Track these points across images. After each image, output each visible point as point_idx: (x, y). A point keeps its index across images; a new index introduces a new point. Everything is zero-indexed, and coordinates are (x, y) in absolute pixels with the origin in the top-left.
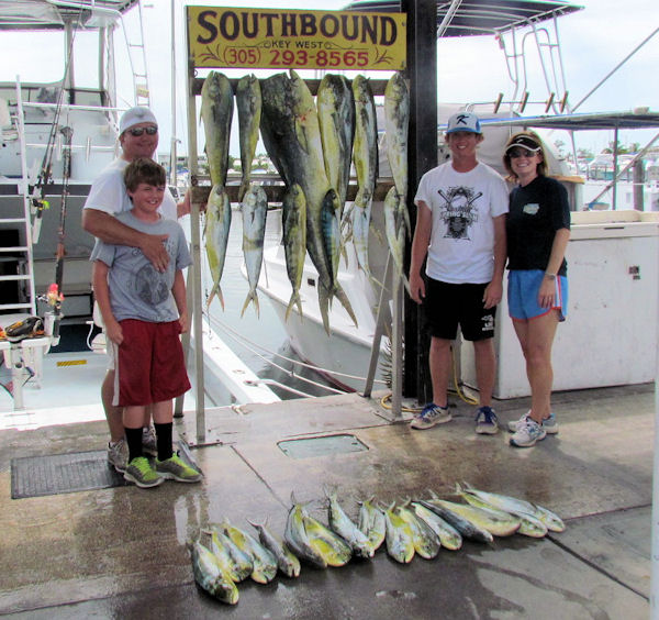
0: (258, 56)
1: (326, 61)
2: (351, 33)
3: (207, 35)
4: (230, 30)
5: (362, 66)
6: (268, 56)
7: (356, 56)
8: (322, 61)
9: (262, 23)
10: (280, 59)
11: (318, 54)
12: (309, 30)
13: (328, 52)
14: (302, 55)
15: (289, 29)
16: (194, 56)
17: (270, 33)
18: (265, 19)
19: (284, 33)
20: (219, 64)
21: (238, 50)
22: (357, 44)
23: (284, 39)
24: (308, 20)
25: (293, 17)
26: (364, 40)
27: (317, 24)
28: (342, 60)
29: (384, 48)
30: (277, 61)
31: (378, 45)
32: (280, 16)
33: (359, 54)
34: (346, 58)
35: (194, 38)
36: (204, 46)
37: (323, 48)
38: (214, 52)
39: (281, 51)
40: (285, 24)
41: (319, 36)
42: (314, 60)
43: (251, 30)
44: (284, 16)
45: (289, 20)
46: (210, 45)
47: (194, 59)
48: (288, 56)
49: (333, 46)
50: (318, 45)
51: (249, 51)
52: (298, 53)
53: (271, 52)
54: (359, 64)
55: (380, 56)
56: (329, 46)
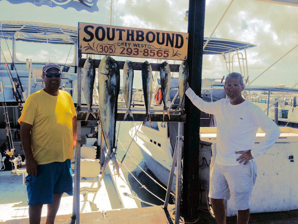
0: (114, 50)
1: (148, 54)
2: (161, 41)
3: (88, 37)
4: (100, 36)
5: (165, 58)
6: (119, 50)
8: (146, 54)
9: (117, 33)
11: (144, 51)
12: (140, 38)
13: (149, 50)
14: (136, 50)
15: (130, 37)
16: (81, 47)
17: (121, 38)
18: (118, 31)
19: (128, 39)
20: (95, 52)
21: (104, 46)
22: (164, 46)
23: (128, 42)
24: (140, 33)
25: (133, 31)
26: (167, 45)
27: (145, 36)
28: (156, 54)
29: (177, 49)
30: (124, 52)
31: (174, 48)
32: (126, 31)
33: (165, 52)
34: (158, 53)
35: (82, 39)
36: (87, 43)
37: (147, 47)
38: (92, 47)
39: (126, 48)
40: (128, 35)
41: (145, 41)
42: (142, 53)
43: (111, 36)
45: (130, 33)
46: (90, 43)
47: (81, 49)
48: (129, 50)
49: (152, 47)
50: (144, 46)
51: (110, 47)
52: (134, 49)
53: (121, 48)
54: (164, 56)
55: (175, 53)
56: (150, 47)
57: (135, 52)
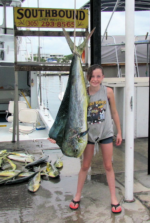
0: (37, 24)
1: (61, 25)
2: (69, 16)
3: (20, 16)
4: (28, 15)
5: (73, 27)
6: (41, 23)
7: (71, 24)
8: (59, 25)
9: (39, 13)
10: (45, 24)
11: (58, 23)
12: (55, 15)
13: (61, 22)
14: (52, 23)
15: (48, 15)
16: (16, 23)
17: (41, 16)
18: (40, 11)
19: (46, 16)
20: (25, 26)
21: (30, 21)
22: (71, 20)
23: (46, 18)
24: (54, 12)
25: (49, 11)
26: (74, 18)
27: (58, 13)
29: (81, 21)
30: (44, 25)
31: (78, 20)
32: (45, 11)
33: (72, 23)
34: (67, 24)
35: (16, 18)
36: (19, 20)
37: (59, 21)
38: (23, 22)
39: (45, 22)
40: (46, 13)
41: (58, 17)
42: (56, 25)
43: (35, 15)
44: (46, 10)
45: (48, 12)
46: (21, 20)
47: (16, 24)
48: (48, 23)
49: (63, 20)
50: (58, 20)
51: (34, 22)
52: (51, 22)
53: (42, 22)
54: (72, 26)
55: (79, 23)
56: (61, 20)
57: (52, 24)
